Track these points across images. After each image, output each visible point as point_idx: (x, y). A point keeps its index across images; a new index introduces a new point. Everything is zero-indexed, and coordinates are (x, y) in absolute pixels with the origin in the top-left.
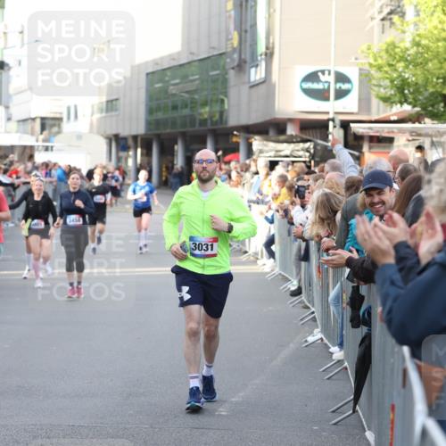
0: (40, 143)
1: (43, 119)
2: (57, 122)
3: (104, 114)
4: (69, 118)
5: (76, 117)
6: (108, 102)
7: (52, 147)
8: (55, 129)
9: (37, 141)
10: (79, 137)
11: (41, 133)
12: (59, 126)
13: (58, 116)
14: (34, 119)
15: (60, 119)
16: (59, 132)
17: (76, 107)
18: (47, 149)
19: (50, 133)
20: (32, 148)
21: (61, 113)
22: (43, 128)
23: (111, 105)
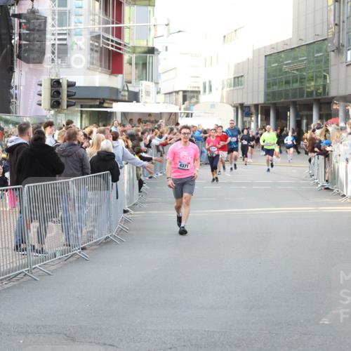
0: (182, 111)
1: (184, 92)
2: (195, 95)
3: (232, 88)
4: (205, 91)
5: (211, 90)
6: (235, 78)
7: (192, 114)
8: (194, 100)
9: (180, 109)
10: (213, 106)
11: (183, 104)
12: (197, 98)
13: (196, 89)
14: (177, 92)
15: (198, 92)
16: (197, 103)
17: (210, 82)
18: (187, 116)
19: (190, 103)
20: (176, 114)
21: (198, 87)
22: (185, 99)
23: (238, 81)
